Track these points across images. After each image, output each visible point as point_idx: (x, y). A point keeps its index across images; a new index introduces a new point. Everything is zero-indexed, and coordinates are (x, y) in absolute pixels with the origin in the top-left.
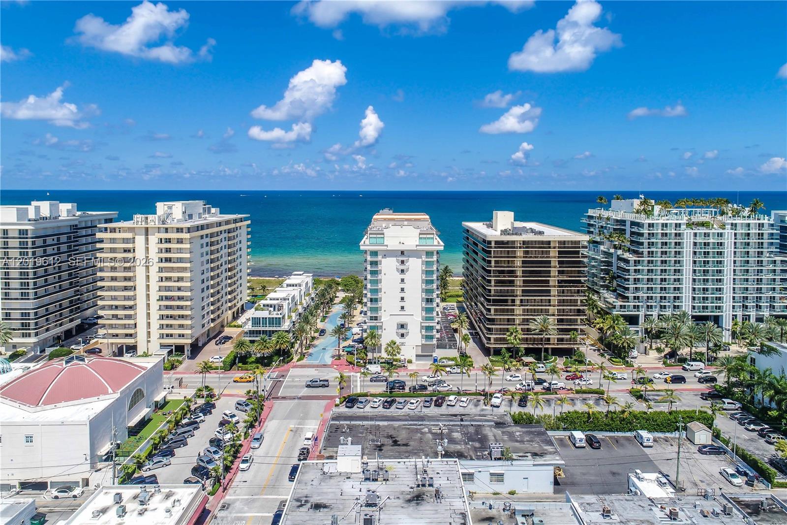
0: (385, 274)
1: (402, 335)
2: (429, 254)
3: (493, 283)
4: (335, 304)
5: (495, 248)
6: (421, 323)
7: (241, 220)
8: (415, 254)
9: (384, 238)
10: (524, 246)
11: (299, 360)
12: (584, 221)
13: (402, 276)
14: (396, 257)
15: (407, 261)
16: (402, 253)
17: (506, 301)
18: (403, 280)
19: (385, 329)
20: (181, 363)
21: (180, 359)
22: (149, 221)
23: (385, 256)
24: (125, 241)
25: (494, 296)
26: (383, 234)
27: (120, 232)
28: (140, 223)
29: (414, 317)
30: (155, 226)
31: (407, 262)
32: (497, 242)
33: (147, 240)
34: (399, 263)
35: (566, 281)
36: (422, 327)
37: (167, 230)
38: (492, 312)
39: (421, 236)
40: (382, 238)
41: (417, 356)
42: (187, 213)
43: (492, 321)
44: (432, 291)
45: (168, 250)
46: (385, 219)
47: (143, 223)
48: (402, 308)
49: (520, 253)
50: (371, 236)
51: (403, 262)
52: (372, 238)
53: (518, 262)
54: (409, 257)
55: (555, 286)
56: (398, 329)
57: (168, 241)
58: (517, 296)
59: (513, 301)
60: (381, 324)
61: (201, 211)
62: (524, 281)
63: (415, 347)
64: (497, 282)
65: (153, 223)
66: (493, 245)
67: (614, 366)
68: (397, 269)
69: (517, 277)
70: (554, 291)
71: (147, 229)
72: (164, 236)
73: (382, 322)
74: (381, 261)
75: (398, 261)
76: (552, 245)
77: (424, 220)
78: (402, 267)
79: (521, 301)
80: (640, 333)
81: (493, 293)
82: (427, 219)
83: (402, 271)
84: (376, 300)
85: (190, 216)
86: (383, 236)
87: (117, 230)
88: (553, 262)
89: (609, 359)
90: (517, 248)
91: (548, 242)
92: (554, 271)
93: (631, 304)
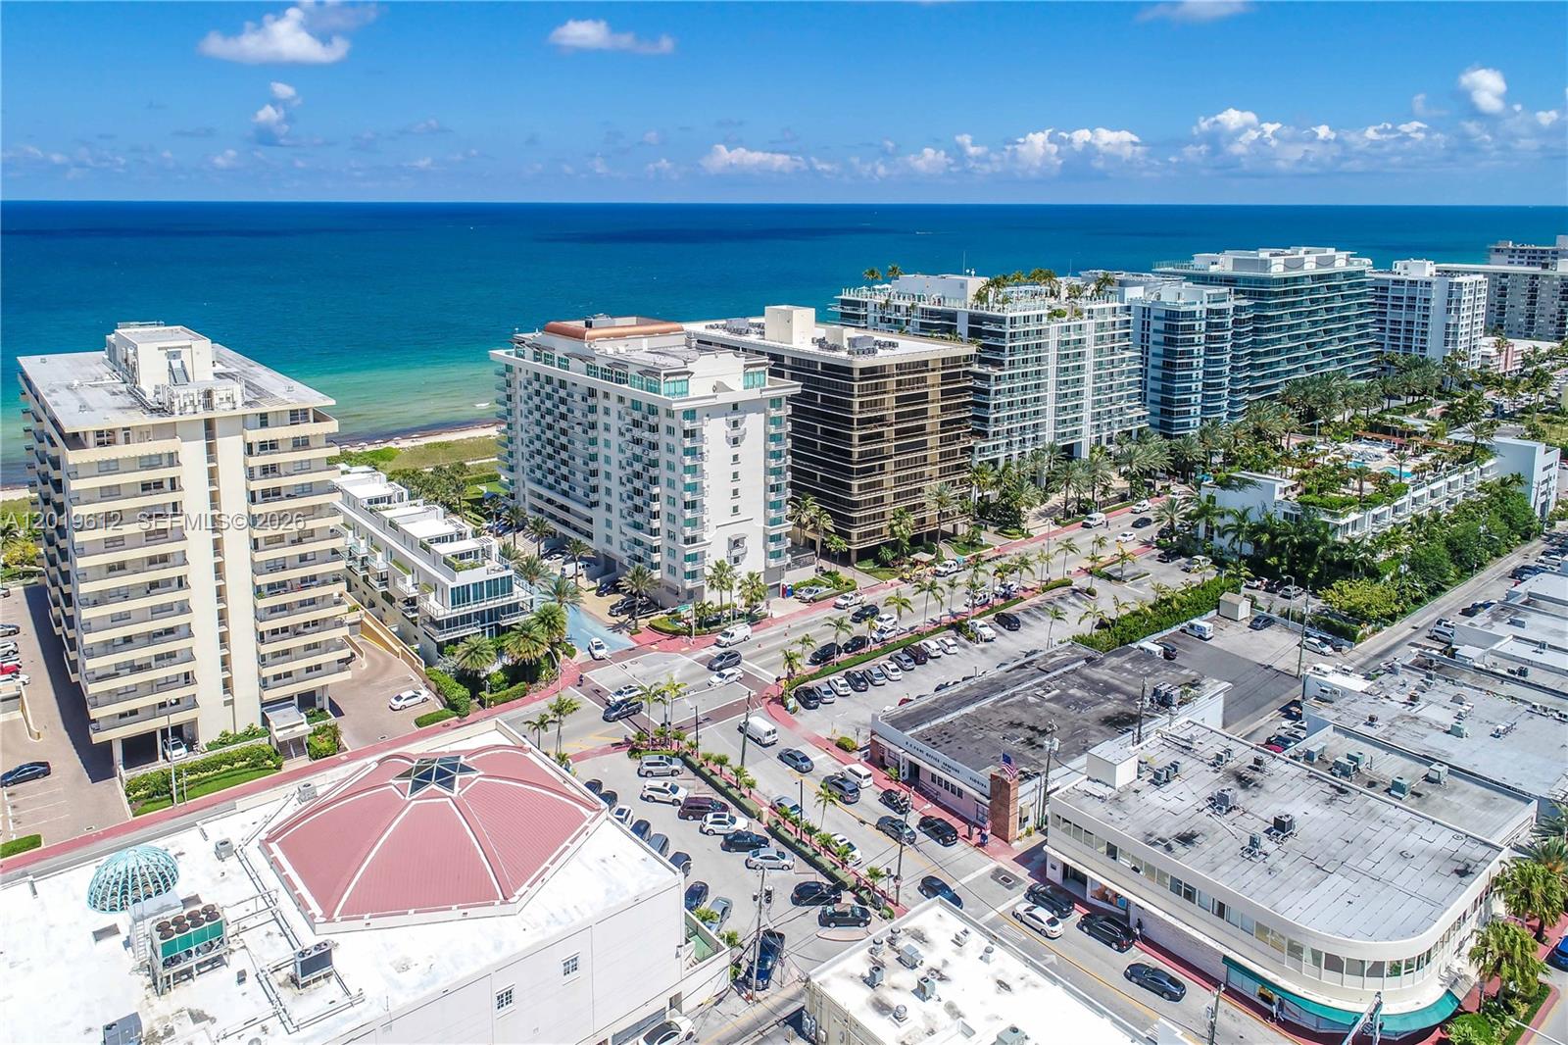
0: (708, 452)
1: (736, 560)
2: (776, 403)
3: (856, 441)
5: (861, 380)
6: (765, 531)
8: (753, 406)
11: (568, 654)
12: (835, 309)
13: (735, 451)
14: (727, 414)
15: (743, 419)
16: (735, 406)
17: (872, 469)
18: (735, 458)
19: (709, 555)
22: (216, 400)
23: (708, 416)
24: (149, 462)
25: (859, 463)
27: (127, 441)
28: (190, 409)
29: (753, 523)
30: (234, 413)
31: (743, 422)
32: (862, 371)
33: (211, 450)
34: (730, 426)
36: (766, 540)
37: (264, 420)
43: (854, 505)
45: (268, 470)
47: (200, 408)
48: (735, 509)
49: (892, 383)
51: (735, 424)
53: (890, 401)
54: (744, 412)
55: (933, 433)
56: (730, 547)
57: (270, 446)
58: (887, 457)
59: (882, 467)
60: (702, 549)
62: (897, 432)
64: (862, 438)
65: (229, 406)
66: (857, 375)
68: (727, 439)
69: (888, 425)
70: (933, 440)
71: (209, 424)
72: (257, 435)
73: (705, 546)
74: (702, 429)
75: (728, 423)
76: (931, 366)
78: (735, 433)
79: (893, 464)
81: (855, 457)
83: (735, 441)
84: (695, 505)
87: (120, 437)
88: (934, 393)
89: (995, 533)
90: (888, 376)
91: (926, 363)
92: (934, 409)
93: (991, 444)
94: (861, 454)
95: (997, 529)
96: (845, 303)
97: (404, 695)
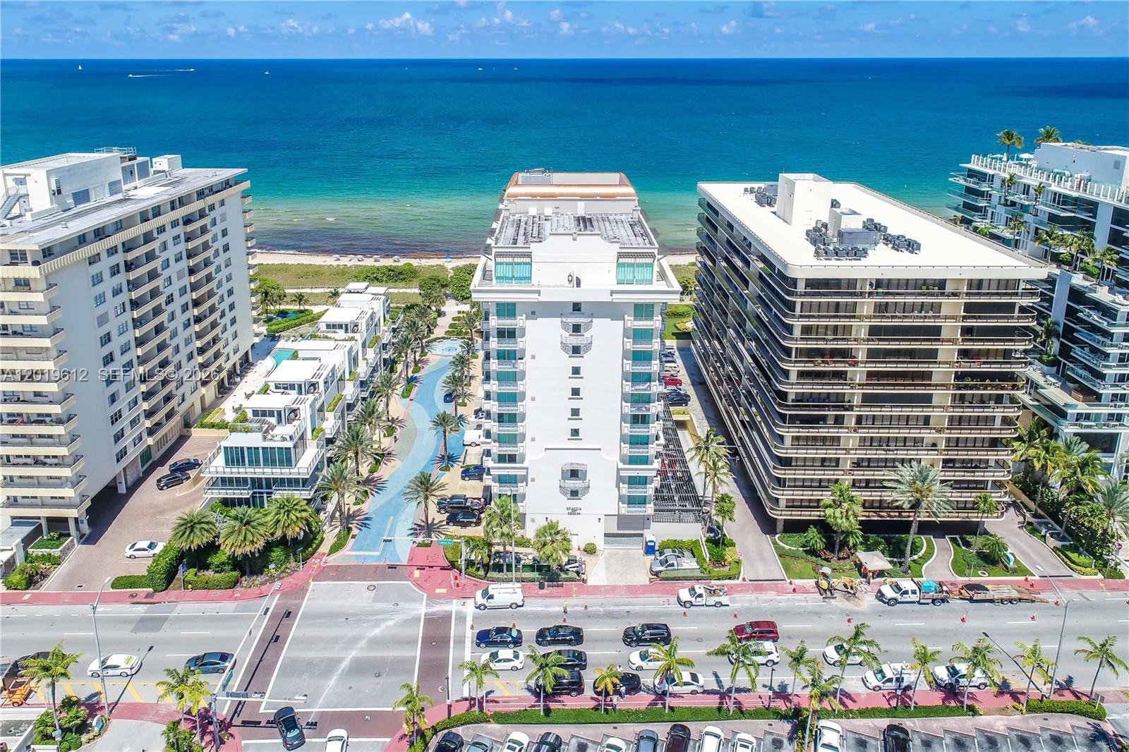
0: (533, 357)
1: (574, 493)
2: (643, 310)
3: (794, 377)
4: (435, 340)
5: (806, 294)
6: (618, 470)
7: (227, 184)
8: (609, 310)
9: (530, 264)
10: (880, 290)
11: (336, 547)
13: (576, 362)
14: (561, 315)
15: (589, 326)
16: (577, 307)
17: (822, 419)
18: (576, 371)
19: (533, 480)
20: (56, 562)
21: (56, 552)
23: (533, 315)
25: (795, 407)
26: (529, 255)
29: (602, 453)
31: (588, 328)
32: (811, 283)
34: (567, 330)
35: (973, 375)
36: (620, 479)
38: (788, 442)
39: (621, 260)
40: (525, 264)
41: (607, 535)
42: (68, 190)
43: (785, 462)
44: (646, 399)
46: (534, 196)
48: (575, 432)
49: (866, 306)
50: (499, 260)
51: (577, 328)
52: (501, 264)
53: (861, 328)
54: (592, 316)
55: (946, 386)
56: (564, 478)
58: (851, 408)
60: (523, 472)
61: (119, 176)
62: (870, 375)
63: (603, 518)
64: (804, 375)
66: (801, 287)
67: (1076, 576)
68: (564, 346)
69: (855, 364)
70: (942, 397)
73: (527, 469)
74: (523, 330)
75: (564, 326)
76: (949, 288)
77: (624, 198)
78: (576, 341)
79: (859, 420)
80: (1115, 471)
81: (791, 400)
82: (629, 195)
83: (576, 350)
84: (513, 419)
85: (81, 197)
86: (528, 260)
88: (950, 328)
89: (1055, 549)
90: (861, 294)
91: (941, 284)
92: (948, 351)
93: (1105, 411)
94: (800, 398)
95: (1059, 544)
96: (972, 174)
97: (139, 545)
